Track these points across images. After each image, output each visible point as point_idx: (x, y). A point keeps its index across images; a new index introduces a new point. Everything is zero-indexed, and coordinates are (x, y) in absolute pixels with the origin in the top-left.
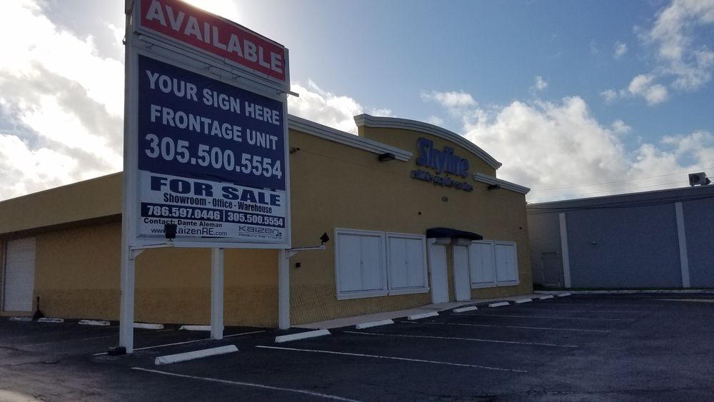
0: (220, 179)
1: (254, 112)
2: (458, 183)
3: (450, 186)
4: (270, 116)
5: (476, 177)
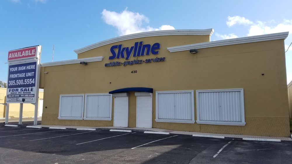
0: (20, 87)
1: (29, 67)
2: (146, 60)
3: (138, 63)
4: (33, 67)
5: (169, 50)
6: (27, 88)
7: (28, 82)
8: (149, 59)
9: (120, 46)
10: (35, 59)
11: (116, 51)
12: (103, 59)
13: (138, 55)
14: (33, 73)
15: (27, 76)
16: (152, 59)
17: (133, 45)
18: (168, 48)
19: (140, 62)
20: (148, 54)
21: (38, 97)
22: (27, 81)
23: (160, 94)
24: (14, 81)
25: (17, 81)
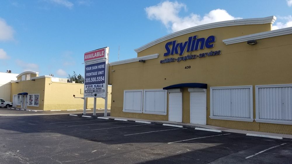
0: (94, 84)
1: (100, 67)
2: (200, 55)
3: (191, 58)
4: (103, 66)
5: (225, 43)
6: (99, 85)
7: (99, 80)
8: (203, 54)
9: (174, 42)
10: (104, 59)
11: (171, 47)
12: (159, 56)
13: (192, 50)
14: (103, 71)
15: (99, 74)
16: (206, 54)
17: (187, 40)
18: (223, 41)
19: (193, 57)
20: (202, 48)
21: (107, 92)
22: (98, 78)
23: (215, 89)
24: (89, 78)
25: (92, 78)
